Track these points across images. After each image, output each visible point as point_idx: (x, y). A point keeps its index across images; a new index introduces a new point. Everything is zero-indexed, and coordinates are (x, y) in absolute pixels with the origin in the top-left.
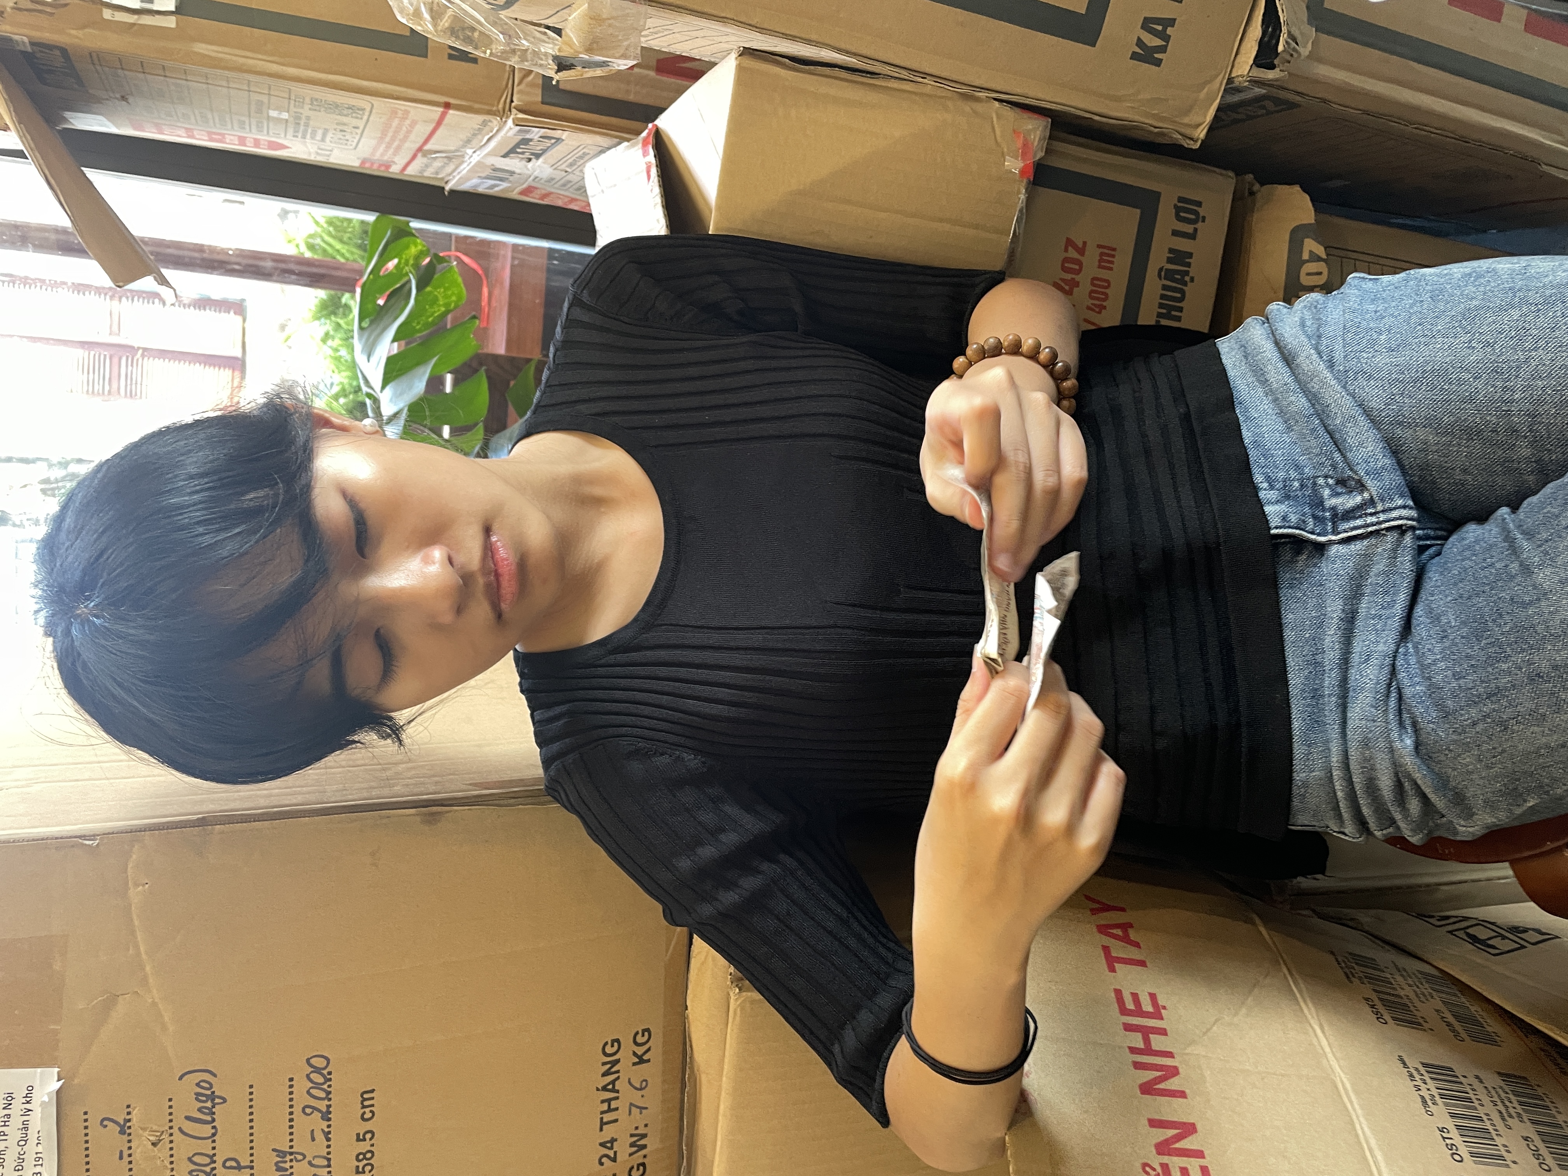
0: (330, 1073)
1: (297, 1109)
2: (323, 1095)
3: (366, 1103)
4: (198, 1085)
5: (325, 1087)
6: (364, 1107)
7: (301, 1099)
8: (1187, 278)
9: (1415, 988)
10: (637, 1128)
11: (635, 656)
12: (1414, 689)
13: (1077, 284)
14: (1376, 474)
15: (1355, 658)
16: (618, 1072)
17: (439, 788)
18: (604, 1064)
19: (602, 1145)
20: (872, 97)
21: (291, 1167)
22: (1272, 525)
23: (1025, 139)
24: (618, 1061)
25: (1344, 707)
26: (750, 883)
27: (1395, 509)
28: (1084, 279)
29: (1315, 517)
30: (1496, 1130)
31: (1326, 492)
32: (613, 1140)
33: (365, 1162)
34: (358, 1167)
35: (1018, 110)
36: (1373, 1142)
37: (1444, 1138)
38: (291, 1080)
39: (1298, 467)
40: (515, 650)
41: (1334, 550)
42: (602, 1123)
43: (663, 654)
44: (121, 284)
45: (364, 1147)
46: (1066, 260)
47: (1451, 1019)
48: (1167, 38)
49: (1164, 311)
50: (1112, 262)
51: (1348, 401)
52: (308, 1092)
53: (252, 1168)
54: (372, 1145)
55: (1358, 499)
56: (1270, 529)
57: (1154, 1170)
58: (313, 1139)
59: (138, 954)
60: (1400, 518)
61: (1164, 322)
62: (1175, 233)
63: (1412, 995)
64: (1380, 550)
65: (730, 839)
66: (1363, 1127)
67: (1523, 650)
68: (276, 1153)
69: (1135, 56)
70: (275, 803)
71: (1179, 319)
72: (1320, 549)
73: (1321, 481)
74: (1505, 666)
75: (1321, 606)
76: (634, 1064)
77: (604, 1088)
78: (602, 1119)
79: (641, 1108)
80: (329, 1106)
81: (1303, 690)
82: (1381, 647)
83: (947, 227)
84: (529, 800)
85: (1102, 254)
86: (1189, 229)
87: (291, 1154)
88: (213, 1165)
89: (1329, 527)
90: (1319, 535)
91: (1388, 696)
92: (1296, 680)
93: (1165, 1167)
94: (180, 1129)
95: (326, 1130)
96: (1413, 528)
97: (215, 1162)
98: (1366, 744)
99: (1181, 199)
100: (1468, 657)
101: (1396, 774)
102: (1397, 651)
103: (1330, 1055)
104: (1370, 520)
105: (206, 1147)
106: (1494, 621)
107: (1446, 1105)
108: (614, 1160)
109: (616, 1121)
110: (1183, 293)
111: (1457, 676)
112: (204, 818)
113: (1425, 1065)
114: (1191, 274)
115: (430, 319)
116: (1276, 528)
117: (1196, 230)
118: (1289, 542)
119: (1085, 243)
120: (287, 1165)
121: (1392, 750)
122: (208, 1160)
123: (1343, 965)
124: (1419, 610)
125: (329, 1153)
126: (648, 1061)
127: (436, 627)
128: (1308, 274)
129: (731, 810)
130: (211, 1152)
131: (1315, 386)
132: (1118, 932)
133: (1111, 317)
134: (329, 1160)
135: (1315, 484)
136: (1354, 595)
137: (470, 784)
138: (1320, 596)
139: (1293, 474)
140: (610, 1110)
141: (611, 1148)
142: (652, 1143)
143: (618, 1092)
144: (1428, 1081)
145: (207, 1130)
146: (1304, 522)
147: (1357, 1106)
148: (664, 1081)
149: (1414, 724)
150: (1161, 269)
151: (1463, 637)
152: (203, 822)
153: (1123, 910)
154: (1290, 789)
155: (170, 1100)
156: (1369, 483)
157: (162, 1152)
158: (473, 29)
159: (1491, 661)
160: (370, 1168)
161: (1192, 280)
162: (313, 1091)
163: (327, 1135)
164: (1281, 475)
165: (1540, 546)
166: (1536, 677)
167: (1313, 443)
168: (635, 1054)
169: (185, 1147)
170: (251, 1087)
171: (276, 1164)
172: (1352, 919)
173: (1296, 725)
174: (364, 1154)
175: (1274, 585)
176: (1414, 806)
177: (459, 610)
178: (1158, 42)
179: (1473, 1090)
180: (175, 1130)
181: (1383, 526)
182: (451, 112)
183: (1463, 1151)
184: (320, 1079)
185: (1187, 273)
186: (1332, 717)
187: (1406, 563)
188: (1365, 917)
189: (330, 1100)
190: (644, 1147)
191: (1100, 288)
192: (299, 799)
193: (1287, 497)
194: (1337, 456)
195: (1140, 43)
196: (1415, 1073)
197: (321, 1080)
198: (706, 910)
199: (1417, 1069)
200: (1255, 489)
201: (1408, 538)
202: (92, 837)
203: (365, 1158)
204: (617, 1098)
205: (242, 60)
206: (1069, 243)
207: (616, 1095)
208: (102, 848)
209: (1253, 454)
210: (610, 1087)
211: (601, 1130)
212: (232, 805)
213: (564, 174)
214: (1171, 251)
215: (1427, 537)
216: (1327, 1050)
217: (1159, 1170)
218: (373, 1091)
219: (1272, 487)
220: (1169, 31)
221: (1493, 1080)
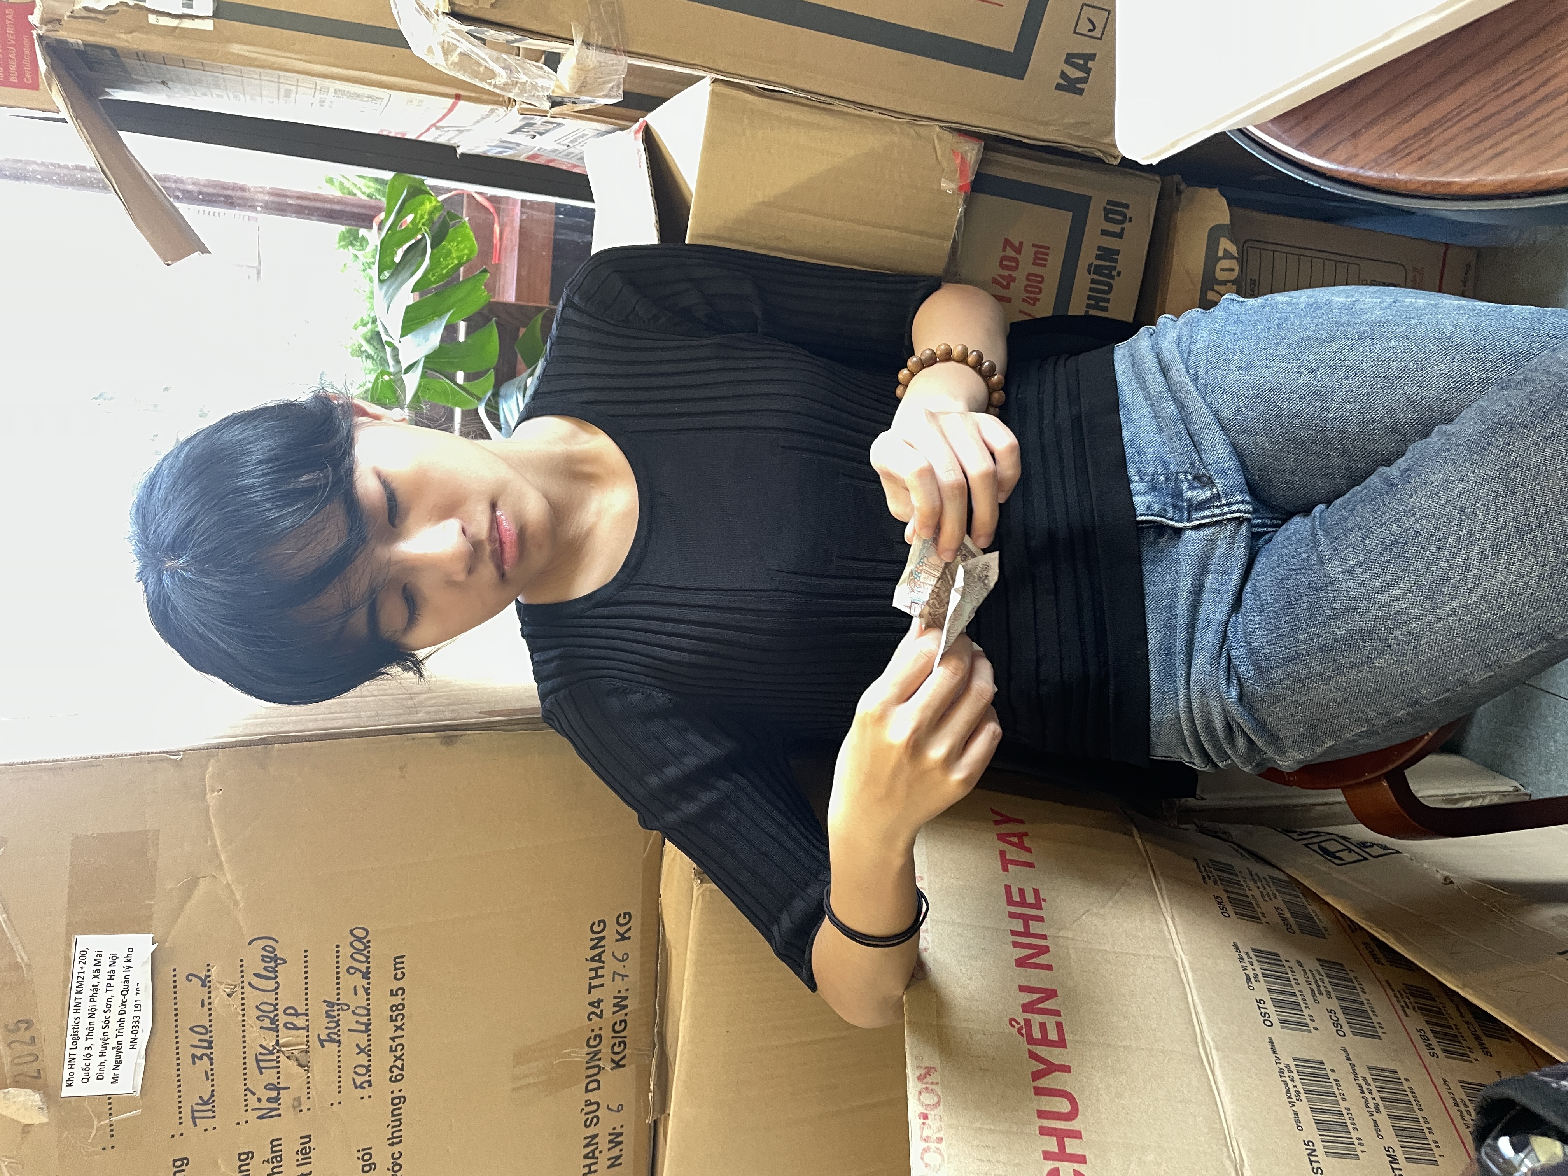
0: (369, 942)
1: (343, 970)
2: (364, 959)
3: (398, 966)
4: (263, 949)
5: (365, 952)
6: (396, 969)
7: (346, 962)
8: (1114, 273)
9: (1262, 889)
10: (619, 992)
11: (615, 610)
12: (1238, 652)
13: (1014, 279)
14: (1223, 473)
15: (1200, 624)
16: (604, 946)
17: (454, 715)
18: (592, 940)
19: (591, 1004)
20: (828, 120)
21: (339, 1015)
22: (1139, 512)
23: (962, 158)
24: (604, 938)
25: (1189, 664)
26: (708, 797)
27: (1236, 503)
28: (1020, 275)
29: (1174, 506)
30: (1306, 1004)
31: (1185, 486)
32: (599, 1001)
33: (397, 1012)
34: (391, 1016)
35: (955, 134)
36: (1200, 1008)
37: (1260, 1008)
38: (338, 946)
39: (1165, 464)
40: (517, 601)
41: (1187, 535)
42: (591, 987)
43: (638, 610)
44: (170, 262)
45: (397, 1000)
46: (1003, 258)
47: (1288, 915)
48: (1088, 71)
49: (1093, 302)
50: (1046, 260)
51: (1205, 411)
52: (351, 956)
53: (307, 1015)
54: (403, 999)
55: (1208, 494)
56: (1136, 516)
57: (1018, 1023)
58: (356, 994)
59: (215, 846)
60: (1238, 511)
61: (1092, 312)
62: (1104, 233)
63: (1258, 896)
64: (1222, 536)
65: (691, 761)
66: (1194, 996)
67: (1315, 625)
68: (325, 1004)
69: (1059, 87)
70: (322, 726)
71: (1105, 309)
72: (1178, 532)
73: (1182, 476)
74: (1302, 637)
75: (1176, 580)
76: (617, 941)
77: (592, 959)
78: (590, 983)
79: (623, 976)
80: (368, 968)
81: (1160, 649)
82: (1218, 616)
83: (894, 233)
84: (530, 726)
85: (1036, 253)
86: (1117, 228)
87: (338, 1004)
88: (276, 1013)
89: (1185, 516)
90: (1177, 521)
91: (1220, 656)
92: (1154, 640)
93: (1028, 1022)
94: (250, 984)
95: (367, 986)
96: (1249, 520)
97: (277, 1010)
98: (1203, 693)
99: (1109, 202)
100: (1278, 628)
101: (1226, 718)
102: (1228, 621)
103: (1176, 941)
104: (1216, 511)
105: (270, 998)
106: (1296, 600)
107: (1266, 982)
108: (601, 1017)
109: (602, 985)
110: (1110, 286)
111: (1270, 643)
112: (265, 738)
113: (1254, 950)
114: (1118, 269)
115: (444, 271)
116: (1141, 515)
117: (1123, 229)
118: (1153, 527)
119: (1021, 243)
120: (335, 1014)
121: (1222, 699)
122: (272, 1008)
123: (1203, 869)
124: (1248, 588)
125: (368, 1005)
126: (629, 938)
127: (451, 583)
128: (1222, 270)
129: (693, 738)
130: (275, 1002)
131: (1182, 396)
132: (1015, 840)
133: (1044, 309)
134: (369, 1010)
135: (1177, 478)
136: (1201, 573)
137: (481, 712)
138: (1177, 572)
139: (1160, 469)
140: (597, 977)
141: (598, 1007)
142: (632, 1004)
143: (603, 962)
144: (1255, 963)
145: (271, 985)
146: (1165, 510)
147: (1191, 980)
148: (642, 956)
149: (1239, 679)
150: (1090, 265)
151: (1275, 612)
152: (264, 741)
153: (1022, 822)
154: (1149, 727)
155: (242, 960)
156: (1217, 481)
157: (236, 1001)
158: (480, 65)
159: (1293, 632)
160: (401, 1017)
161: (1119, 274)
162: (356, 956)
163: (367, 991)
164: (1151, 469)
165: (1332, 542)
166: (1323, 647)
167: (1178, 444)
168: (617, 932)
169: (253, 998)
170: (306, 951)
171: (327, 1012)
172: (1225, 833)
173: (1153, 676)
174: (397, 1007)
175: (1139, 562)
176: (1241, 742)
177: (470, 570)
178: (1080, 74)
179: (1292, 971)
180: (246, 985)
181: (1225, 517)
182: (461, 103)
183: (1274, 1018)
184: (360, 946)
185: (1115, 268)
186: (1180, 672)
187: (1241, 548)
188: (1236, 831)
189: (369, 963)
190: (626, 1007)
191: (1035, 282)
192: (340, 723)
193: (1154, 489)
194: (1195, 456)
195: (1063, 75)
196: (1245, 957)
197: (362, 947)
198: (671, 818)
199: (1247, 954)
200: (1128, 481)
201: (1244, 528)
202: (177, 753)
203: (397, 1009)
204: (603, 967)
205: (273, 59)
206: (1007, 243)
207: (602, 965)
208: (184, 761)
209: (1129, 451)
210: (597, 958)
211: (590, 992)
212: (286, 728)
213: (566, 147)
214: (1100, 248)
215: (1264, 525)
216: (1174, 936)
217: (1023, 1023)
218: (403, 957)
219: (1142, 480)
220: (1090, 64)
221: (1312, 964)
